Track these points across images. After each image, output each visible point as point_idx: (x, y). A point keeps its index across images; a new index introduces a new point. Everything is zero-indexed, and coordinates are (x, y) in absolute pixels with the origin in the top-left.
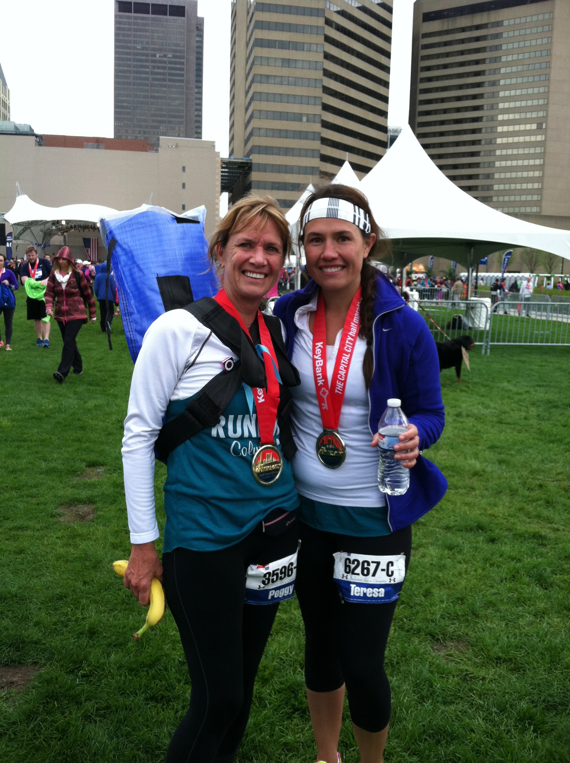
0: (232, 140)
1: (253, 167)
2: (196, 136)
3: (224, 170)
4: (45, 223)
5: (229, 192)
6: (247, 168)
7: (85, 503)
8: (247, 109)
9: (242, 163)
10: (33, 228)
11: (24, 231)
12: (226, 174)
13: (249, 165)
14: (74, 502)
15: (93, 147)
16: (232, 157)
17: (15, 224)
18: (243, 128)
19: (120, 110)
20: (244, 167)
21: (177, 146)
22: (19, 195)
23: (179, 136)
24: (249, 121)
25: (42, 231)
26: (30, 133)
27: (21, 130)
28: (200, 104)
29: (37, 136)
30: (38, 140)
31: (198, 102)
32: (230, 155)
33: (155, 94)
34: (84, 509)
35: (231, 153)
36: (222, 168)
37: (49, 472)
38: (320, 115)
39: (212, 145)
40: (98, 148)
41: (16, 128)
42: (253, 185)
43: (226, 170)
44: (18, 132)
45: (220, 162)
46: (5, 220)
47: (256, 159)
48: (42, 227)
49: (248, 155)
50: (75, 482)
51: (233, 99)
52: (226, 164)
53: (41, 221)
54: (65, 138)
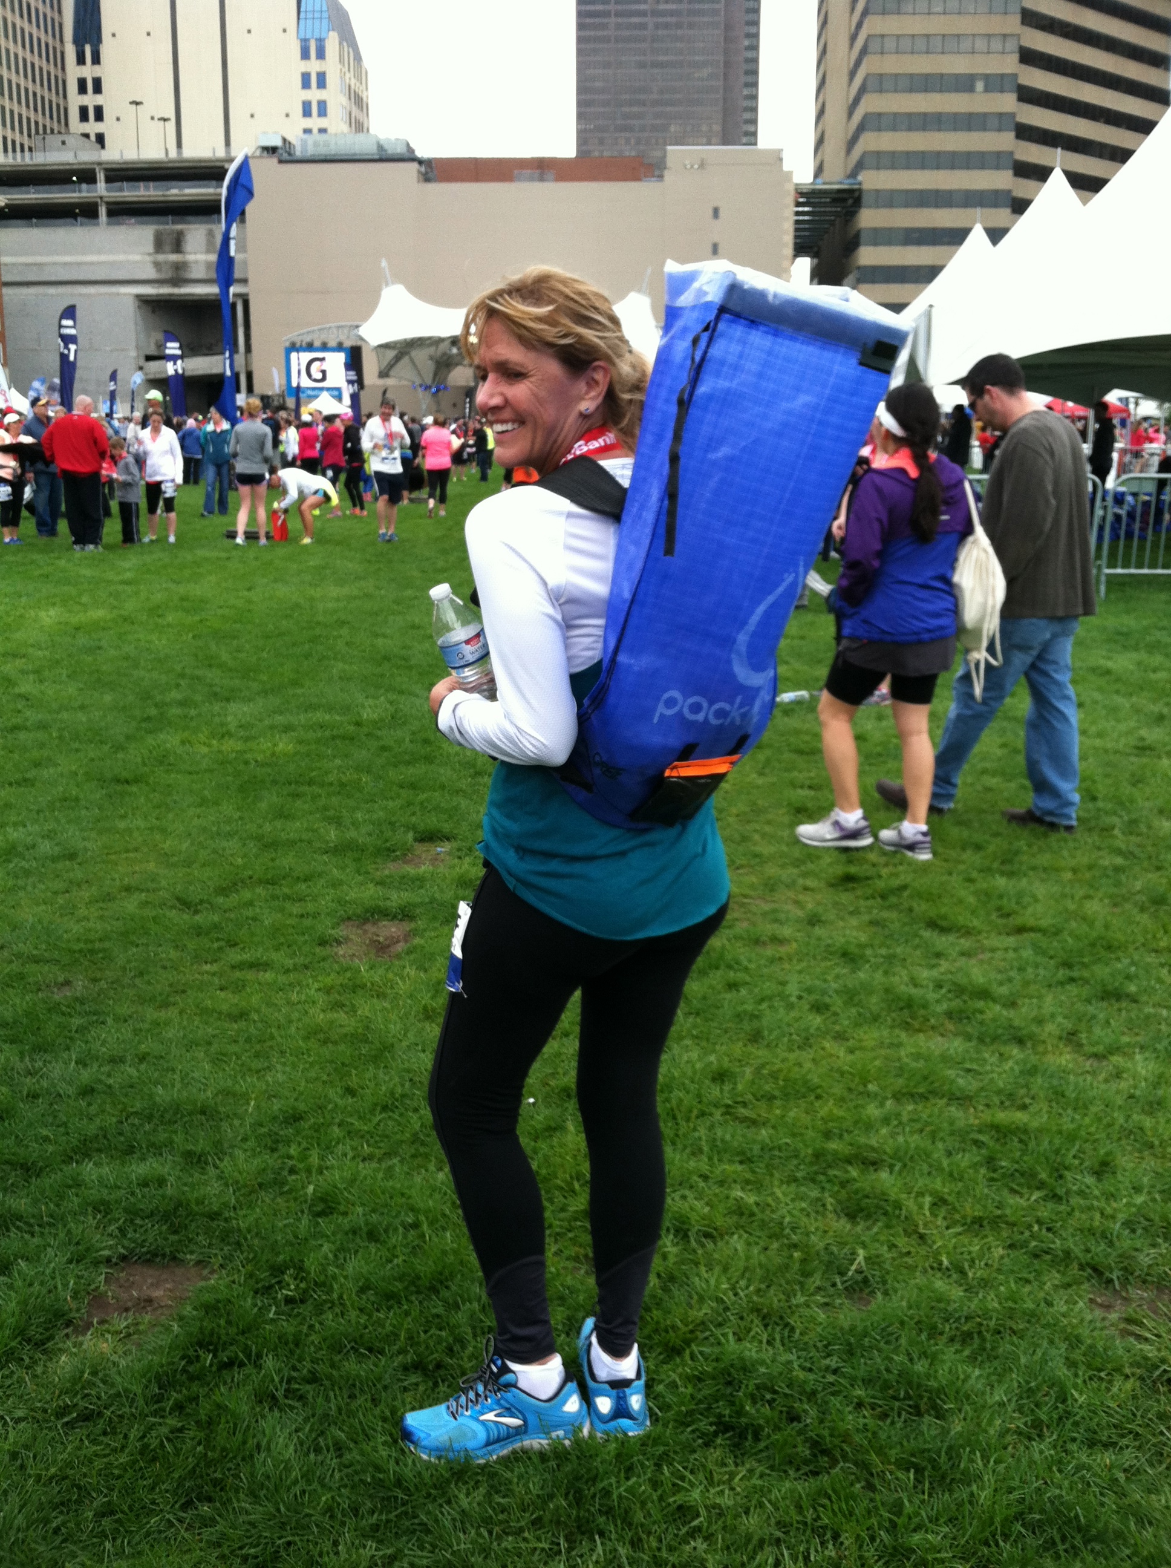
0: (820, 142)
1: (865, 199)
2: (744, 140)
3: (801, 209)
4: (437, 341)
5: (812, 257)
6: (850, 202)
7: (394, 917)
8: (852, 74)
9: (839, 191)
10: (414, 353)
11: (397, 359)
12: (806, 218)
13: (856, 194)
14: (372, 915)
15: (531, 179)
16: (819, 180)
17: (381, 346)
18: (845, 116)
19: (588, 97)
20: (845, 200)
21: (702, 165)
22: (387, 285)
23: (709, 143)
24: (857, 101)
25: (431, 358)
26: (408, 157)
27: (390, 152)
28: (755, 73)
29: (420, 162)
30: (423, 169)
31: (750, 67)
32: (816, 176)
33: (661, 58)
34: (390, 929)
35: (819, 171)
36: (798, 204)
37: (340, 850)
38: (1015, 76)
39: (776, 157)
40: (542, 179)
41: (380, 147)
42: (863, 237)
43: (806, 209)
44: (384, 157)
45: (793, 193)
46: (362, 339)
47: (871, 180)
48: (432, 350)
49: (853, 174)
50: (387, 872)
51: (823, 53)
52: (808, 197)
53: (430, 338)
54: (476, 162)
